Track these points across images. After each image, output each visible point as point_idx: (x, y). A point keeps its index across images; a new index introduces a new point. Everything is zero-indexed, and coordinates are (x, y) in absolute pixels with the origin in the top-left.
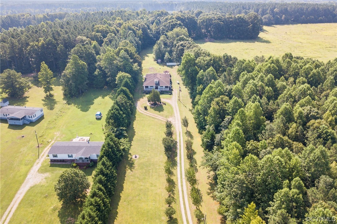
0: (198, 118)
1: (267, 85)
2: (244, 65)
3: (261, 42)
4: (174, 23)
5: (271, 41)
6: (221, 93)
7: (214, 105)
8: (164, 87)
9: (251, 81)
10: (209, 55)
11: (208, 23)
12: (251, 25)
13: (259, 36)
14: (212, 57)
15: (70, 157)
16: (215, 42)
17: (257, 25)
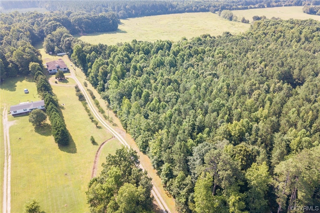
0: (93, 80)
1: (125, 57)
2: (111, 49)
3: (120, 33)
4: (55, 24)
5: (127, 32)
6: (103, 64)
7: (100, 70)
8: (63, 69)
9: (117, 56)
10: (90, 45)
11: (80, 22)
12: (111, 21)
13: (118, 28)
14: (92, 46)
15: (25, 110)
16: (88, 36)
17: (115, 20)
